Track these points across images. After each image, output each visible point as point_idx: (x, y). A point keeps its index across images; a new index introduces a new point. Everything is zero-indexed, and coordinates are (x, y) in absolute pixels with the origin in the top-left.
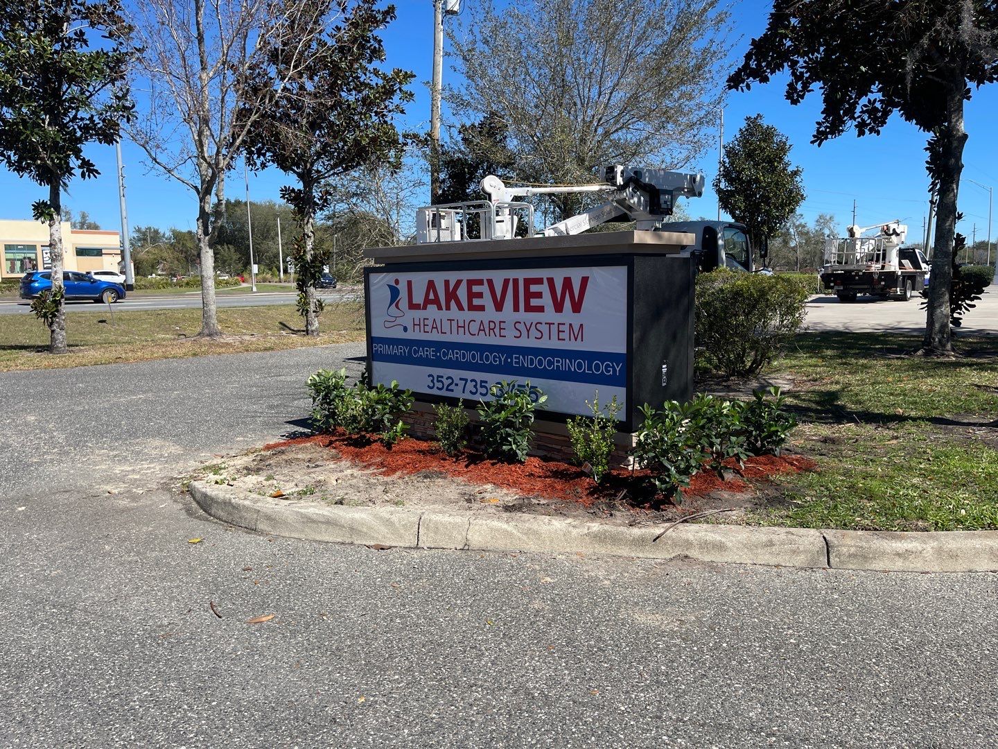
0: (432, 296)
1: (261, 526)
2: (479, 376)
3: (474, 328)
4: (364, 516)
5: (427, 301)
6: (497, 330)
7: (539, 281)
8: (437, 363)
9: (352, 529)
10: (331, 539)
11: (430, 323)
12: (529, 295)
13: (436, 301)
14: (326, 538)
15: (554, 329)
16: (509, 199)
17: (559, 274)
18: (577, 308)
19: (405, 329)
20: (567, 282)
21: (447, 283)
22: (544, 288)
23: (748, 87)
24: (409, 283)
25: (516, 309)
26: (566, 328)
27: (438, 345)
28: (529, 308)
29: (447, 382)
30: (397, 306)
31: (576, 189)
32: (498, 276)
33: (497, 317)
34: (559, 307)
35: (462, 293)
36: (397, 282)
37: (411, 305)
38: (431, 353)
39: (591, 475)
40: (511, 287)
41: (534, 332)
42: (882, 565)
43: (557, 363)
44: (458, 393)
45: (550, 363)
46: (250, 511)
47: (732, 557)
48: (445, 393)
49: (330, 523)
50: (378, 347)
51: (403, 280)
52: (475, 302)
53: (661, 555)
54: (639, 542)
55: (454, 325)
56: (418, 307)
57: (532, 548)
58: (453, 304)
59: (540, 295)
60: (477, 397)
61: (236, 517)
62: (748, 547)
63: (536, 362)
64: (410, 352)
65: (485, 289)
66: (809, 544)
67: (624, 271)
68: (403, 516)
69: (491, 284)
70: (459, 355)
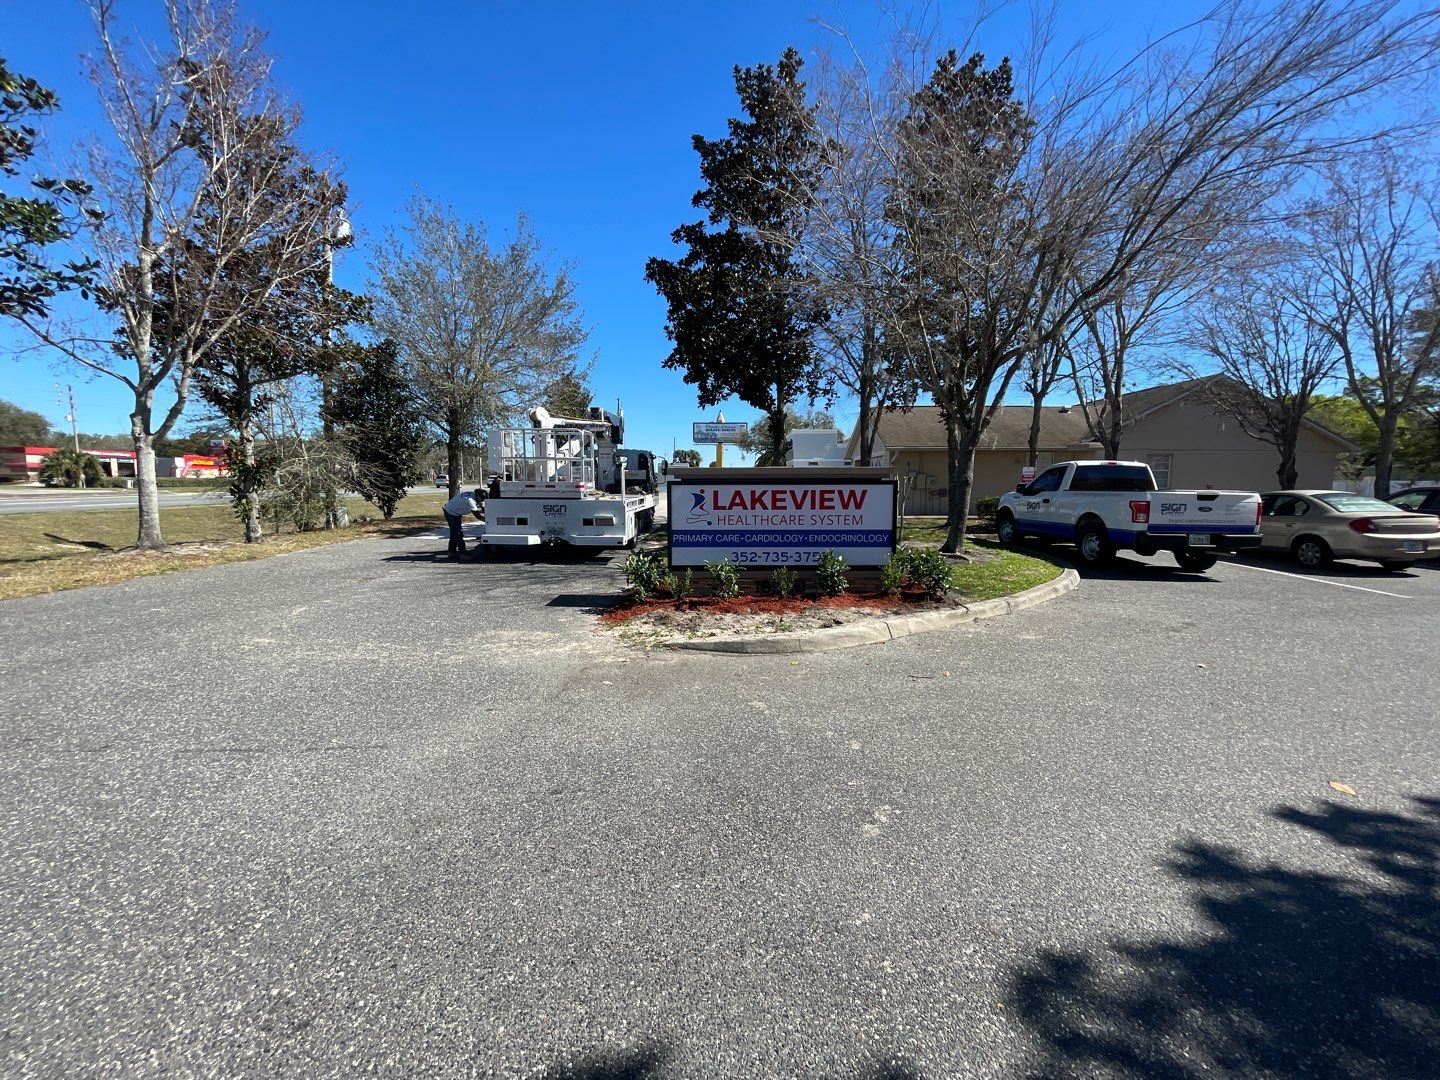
0: (738, 501)
2: (780, 550)
4: (860, 628)
5: (733, 504)
8: (741, 544)
9: (860, 636)
11: (734, 518)
14: (851, 645)
18: (858, 506)
19: (710, 523)
22: (836, 496)
24: (716, 494)
25: (813, 507)
26: (851, 518)
27: (742, 533)
28: (822, 507)
30: (701, 508)
33: (797, 513)
34: (845, 506)
35: (767, 499)
37: (716, 507)
38: (735, 538)
39: (895, 594)
40: (809, 494)
41: (826, 521)
42: (1021, 608)
43: (844, 538)
44: (761, 562)
45: (838, 538)
46: (791, 641)
47: (989, 615)
48: (748, 563)
49: (849, 636)
50: (679, 537)
51: (709, 490)
52: (778, 504)
53: (970, 620)
54: (963, 615)
55: (758, 519)
56: (723, 508)
57: (932, 628)
58: (758, 505)
59: (832, 500)
60: (779, 563)
61: (780, 647)
62: (992, 609)
63: (827, 538)
64: (714, 538)
65: (788, 496)
66: (1004, 604)
67: (890, 487)
68: (879, 624)
69: (793, 493)
70: (762, 538)
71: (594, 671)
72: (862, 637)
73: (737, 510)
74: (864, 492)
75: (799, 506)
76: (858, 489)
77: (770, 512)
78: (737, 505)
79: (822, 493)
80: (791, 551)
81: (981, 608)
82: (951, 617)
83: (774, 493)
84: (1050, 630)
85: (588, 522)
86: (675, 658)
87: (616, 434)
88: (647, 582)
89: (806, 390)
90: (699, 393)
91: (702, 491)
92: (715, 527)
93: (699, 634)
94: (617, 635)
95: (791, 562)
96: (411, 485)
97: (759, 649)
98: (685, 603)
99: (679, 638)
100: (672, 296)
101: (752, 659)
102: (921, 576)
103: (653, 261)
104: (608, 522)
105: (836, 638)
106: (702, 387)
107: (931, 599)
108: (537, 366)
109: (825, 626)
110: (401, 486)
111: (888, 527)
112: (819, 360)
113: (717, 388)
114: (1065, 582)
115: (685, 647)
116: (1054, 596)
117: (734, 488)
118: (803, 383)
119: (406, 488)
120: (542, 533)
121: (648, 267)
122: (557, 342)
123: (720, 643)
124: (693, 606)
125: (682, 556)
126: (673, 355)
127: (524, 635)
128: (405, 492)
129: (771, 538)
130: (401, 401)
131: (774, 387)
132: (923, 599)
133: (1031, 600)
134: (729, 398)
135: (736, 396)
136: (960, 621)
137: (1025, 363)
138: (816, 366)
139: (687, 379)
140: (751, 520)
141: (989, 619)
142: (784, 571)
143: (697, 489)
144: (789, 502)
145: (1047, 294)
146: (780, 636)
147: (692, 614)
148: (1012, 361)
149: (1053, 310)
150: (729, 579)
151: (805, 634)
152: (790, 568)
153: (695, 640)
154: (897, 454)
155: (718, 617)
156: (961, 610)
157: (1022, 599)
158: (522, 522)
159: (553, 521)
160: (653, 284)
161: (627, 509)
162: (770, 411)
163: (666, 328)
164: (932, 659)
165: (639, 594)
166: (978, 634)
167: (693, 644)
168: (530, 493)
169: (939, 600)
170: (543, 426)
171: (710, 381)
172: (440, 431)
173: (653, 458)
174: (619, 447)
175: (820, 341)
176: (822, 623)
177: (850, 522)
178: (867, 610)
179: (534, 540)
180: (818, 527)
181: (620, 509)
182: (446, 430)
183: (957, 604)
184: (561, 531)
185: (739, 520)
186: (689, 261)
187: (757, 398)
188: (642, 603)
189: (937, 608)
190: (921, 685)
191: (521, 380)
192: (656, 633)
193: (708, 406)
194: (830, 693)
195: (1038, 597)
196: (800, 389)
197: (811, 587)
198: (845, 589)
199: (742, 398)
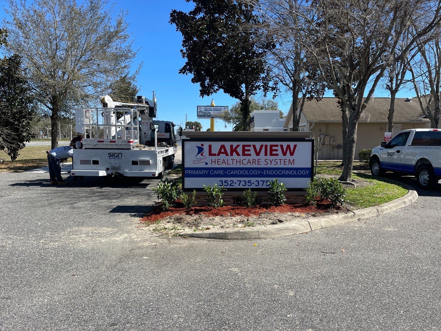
0: (223, 151)
2: (247, 179)
3: (245, 162)
5: (220, 153)
7: (276, 146)
8: (225, 176)
12: (271, 150)
13: (225, 153)
15: (282, 161)
17: (285, 144)
18: (292, 154)
20: (288, 147)
22: (279, 148)
26: (288, 161)
27: (225, 169)
30: (202, 155)
37: (210, 154)
38: (221, 172)
39: (313, 205)
40: (264, 147)
41: (273, 162)
42: (385, 213)
43: (283, 172)
44: (236, 186)
45: (280, 172)
46: (254, 232)
47: (366, 216)
48: (229, 187)
49: (287, 229)
50: (189, 172)
51: (206, 144)
52: (246, 153)
53: (356, 219)
54: (351, 217)
55: (235, 161)
56: (215, 155)
57: (334, 224)
58: (234, 153)
59: (277, 150)
60: (247, 187)
61: (247, 236)
62: (368, 213)
63: (274, 172)
64: (209, 173)
65: (252, 148)
66: (375, 210)
67: (310, 143)
68: (304, 222)
69: (254, 146)
70: (237, 172)
71: (137, 251)
72: (294, 230)
73: (223, 156)
74: (295, 146)
75: (258, 154)
76: (292, 144)
77: (242, 157)
78: (223, 153)
79: (271, 146)
80: (253, 180)
81: (362, 212)
82: (345, 218)
83: (244, 146)
84: (402, 226)
85: (135, 163)
86: (186, 243)
87: (152, 111)
88: (169, 198)
89: (262, 87)
90: (201, 88)
91: (202, 145)
92: (209, 166)
93: (200, 228)
94: (151, 229)
95: (253, 186)
96: (28, 140)
97: (235, 237)
98: (192, 210)
99: (188, 231)
100: (185, 33)
101: (231, 243)
102: (327, 194)
103: (175, 12)
104: (147, 163)
105: (280, 230)
106: (202, 85)
107: (334, 208)
108: (105, 71)
109: (273, 224)
110: (22, 141)
111: (309, 166)
112: (269, 70)
113: (211, 86)
114: (410, 198)
115: (192, 236)
116: (403, 206)
117: (220, 144)
118: (260, 83)
119: (25, 143)
120: (108, 169)
121: (172, 15)
122: (117, 58)
123: (212, 233)
124: (197, 212)
125: (190, 183)
126: (185, 66)
127: (96, 230)
128: (24, 145)
129: (242, 172)
130: (23, 91)
131: (243, 85)
132: (329, 208)
133: (391, 208)
134: (218, 92)
135: (222, 90)
136: (350, 220)
137: (386, 73)
138: (268, 74)
139: (193, 81)
140: (230, 162)
141: (367, 219)
142: (250, 191)
143: (199, 144)
144: (252, 152)
145: (398, 34)
146: (247, 229)
147: (196, 217)
148: (378, 72)
149: (402, 43)
150: (217, 196)
151: (261, 228)
152: (253, 190)
153: (198, 232)
154: (313, 125)
155: (211, 218)
156: (351, 214)
157: (386, 207)
158: (96, 162)
159: (115, 162)
160: (174, 25)
161: (158, 155)
162: (241, 99)
163: (181, 51)
164: (335, 242)
165: (165, 204)
166: (361, 227)
167: (197, 234)
168: (101, 145)
169: (338, 208)
170: (109, 106)
171: (207, 81)
172: (46, 109)
173: (174, 126)
174: (154, 119)
175: (270, 59)
176: (271, 221)
177: (287, 163)
178: (297, 214)
179: (102, 173)
180: (269, 166)
181: (154, 155)
182: (50, 109)
183: (348, 210)
184: (119, 168)
185: (224, 162)
186: (195, 12)
187: (234, 92)
188: (167, 210)
189: (337, 213)
190: (328, 257)
191: (95, 79)
192: (174, 228)
193: (205, 96)
194: (276, 262)
195: (395, 206)
196: (258, 87)
197: (265, 201)
198: (284, 202)
199: (225, 92)
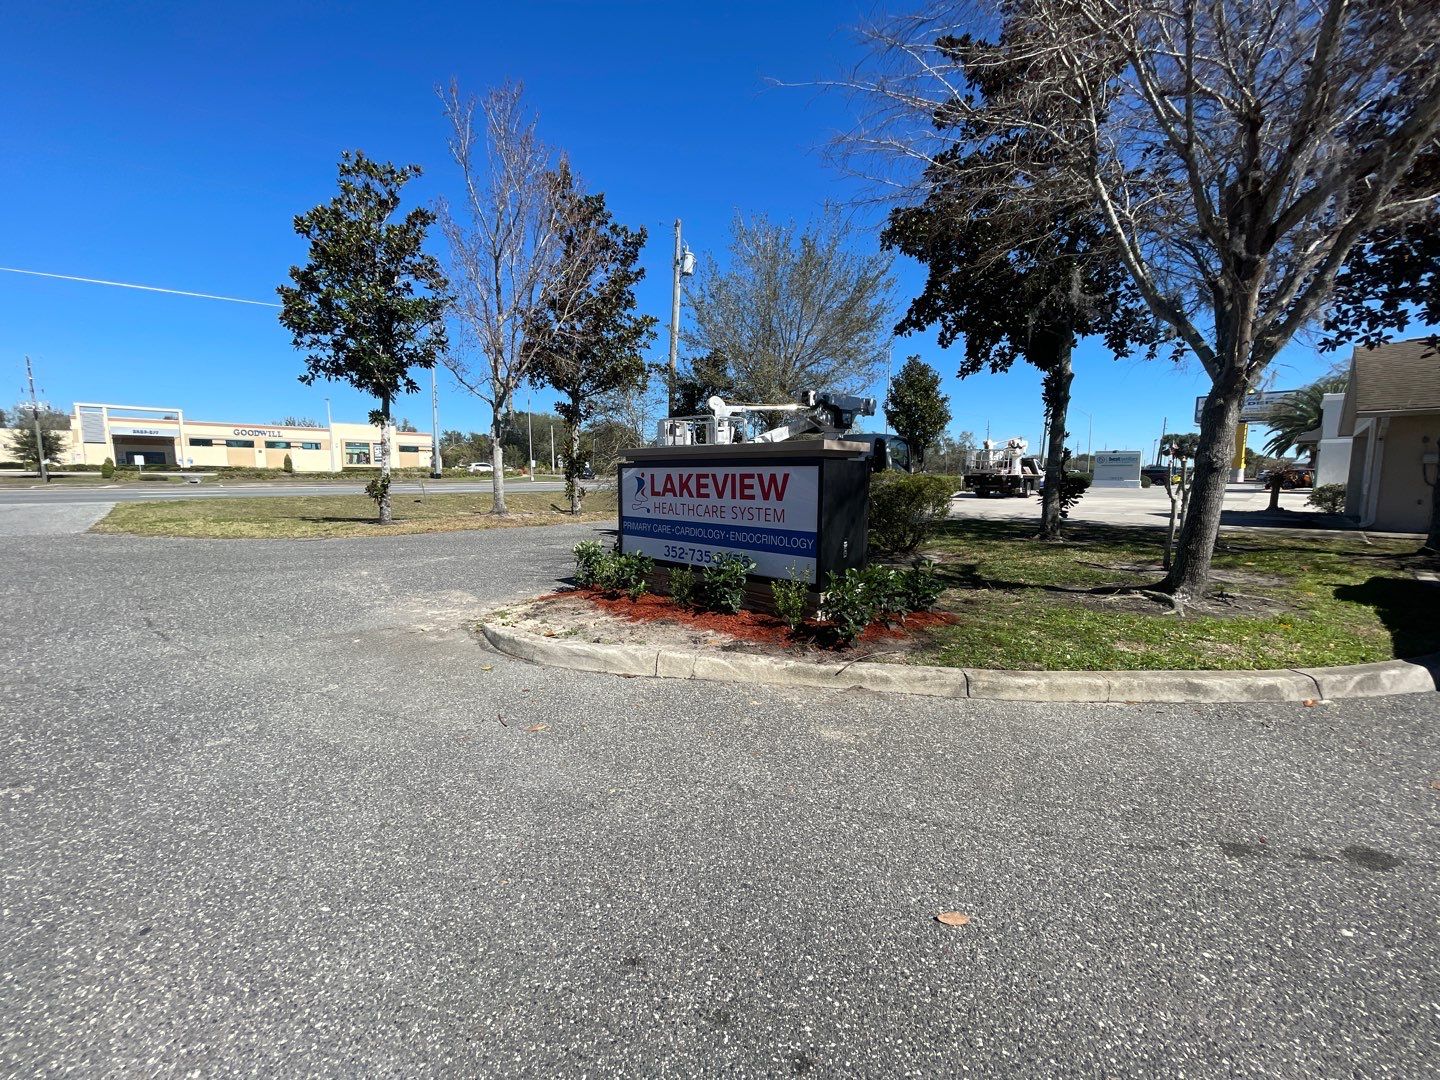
0: (669, 486)
1: (536, 658)
2: (704, 547)
3: (701, 510)
4: (615, 651)
5: (666, 490)
6: (718, 513)
7: (751, 476)
8: (672, 537)
9: (605, 661)
10: (590, 669)
11: (667, 506)
12: (743, 487)
13: (672, 490)
14: (587, 668)
15: (762, 512)
16: (728, 414)
17: (766, 472)
18: (780, 497)
19: (648, 511)
20: (773, 478)
21: (681, 476)
22: (755, 482)
23: (910, 334)
24: (652, 476)
25: (734, 497)
26: (771, 512)
27: (673, 523)
28: (743, 497)
29: (679, 552)
30: (643, 493)
31: (780, 408)
32: (720, 472)
33: (719, 502)
34: (766, 496)
35: (692, 484)
36: (643, 475)
37: (654, 493)
38: (667, 529)
40: (730, 480)
41: (746, 514)
42: (1008, 696)
43: (764, 538)
44: (688, 560)
45: (759, 539)
46: (529, 646)
48: (677, 560)
50: (627, 524)
51: (647, 473)
52: (702, 491)
53: (841, 686)
54: (825, 676)
55: (686, 508)
56: (658, 494)
57: (743, 679)
58: (685, 492)
59: (752, 487)
62: (911, 681)
63: (748, 537)
64: (652, 528)
65: (710, 481)
67: (815, 470)
69: (715, 478)
70: (689, 531)
72: (608, 663)
73: (669, 497)
74: (786, 477)
76: (780, 471)
78: (669, 490)
79: (744, 477)
81: (881, 673)
83: (699, 477)
92: (652, 515)
115: (484, 631)
117: (666, 472)
129: (696, 532)
133: (1057, 689)
136: (813, 683)
140: (680, 509)
143: (639, 472)
144: (712, 489)
156: (829, 667)
157: (1025, 682)
165: (580, 579)
170: (717, 415)
177: (771, 518)
180: (739, 522)
185: (671, 508)
